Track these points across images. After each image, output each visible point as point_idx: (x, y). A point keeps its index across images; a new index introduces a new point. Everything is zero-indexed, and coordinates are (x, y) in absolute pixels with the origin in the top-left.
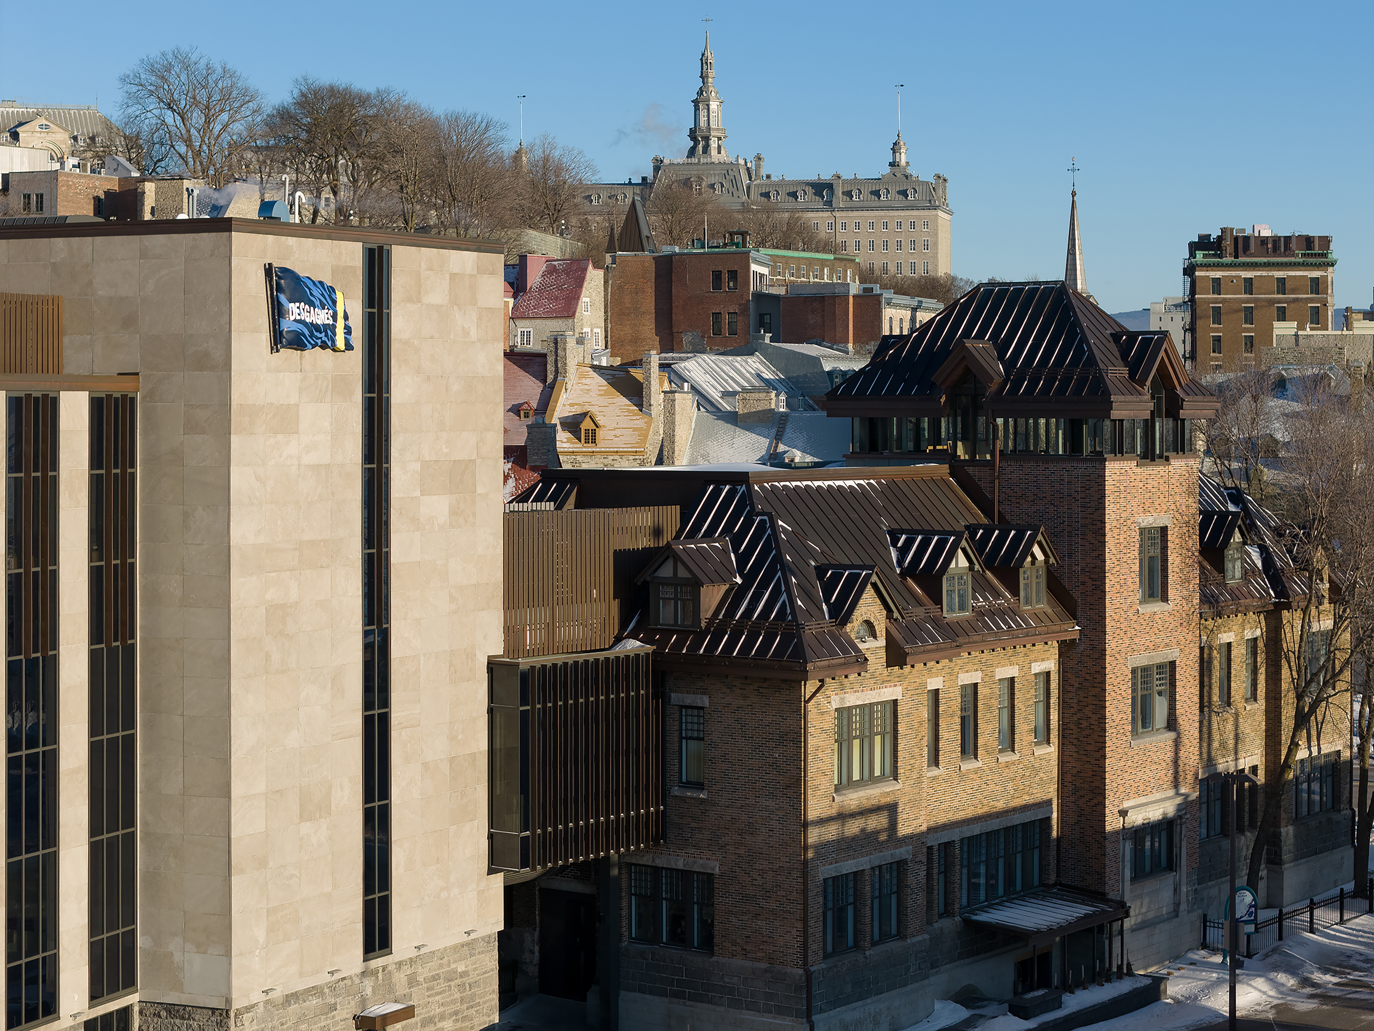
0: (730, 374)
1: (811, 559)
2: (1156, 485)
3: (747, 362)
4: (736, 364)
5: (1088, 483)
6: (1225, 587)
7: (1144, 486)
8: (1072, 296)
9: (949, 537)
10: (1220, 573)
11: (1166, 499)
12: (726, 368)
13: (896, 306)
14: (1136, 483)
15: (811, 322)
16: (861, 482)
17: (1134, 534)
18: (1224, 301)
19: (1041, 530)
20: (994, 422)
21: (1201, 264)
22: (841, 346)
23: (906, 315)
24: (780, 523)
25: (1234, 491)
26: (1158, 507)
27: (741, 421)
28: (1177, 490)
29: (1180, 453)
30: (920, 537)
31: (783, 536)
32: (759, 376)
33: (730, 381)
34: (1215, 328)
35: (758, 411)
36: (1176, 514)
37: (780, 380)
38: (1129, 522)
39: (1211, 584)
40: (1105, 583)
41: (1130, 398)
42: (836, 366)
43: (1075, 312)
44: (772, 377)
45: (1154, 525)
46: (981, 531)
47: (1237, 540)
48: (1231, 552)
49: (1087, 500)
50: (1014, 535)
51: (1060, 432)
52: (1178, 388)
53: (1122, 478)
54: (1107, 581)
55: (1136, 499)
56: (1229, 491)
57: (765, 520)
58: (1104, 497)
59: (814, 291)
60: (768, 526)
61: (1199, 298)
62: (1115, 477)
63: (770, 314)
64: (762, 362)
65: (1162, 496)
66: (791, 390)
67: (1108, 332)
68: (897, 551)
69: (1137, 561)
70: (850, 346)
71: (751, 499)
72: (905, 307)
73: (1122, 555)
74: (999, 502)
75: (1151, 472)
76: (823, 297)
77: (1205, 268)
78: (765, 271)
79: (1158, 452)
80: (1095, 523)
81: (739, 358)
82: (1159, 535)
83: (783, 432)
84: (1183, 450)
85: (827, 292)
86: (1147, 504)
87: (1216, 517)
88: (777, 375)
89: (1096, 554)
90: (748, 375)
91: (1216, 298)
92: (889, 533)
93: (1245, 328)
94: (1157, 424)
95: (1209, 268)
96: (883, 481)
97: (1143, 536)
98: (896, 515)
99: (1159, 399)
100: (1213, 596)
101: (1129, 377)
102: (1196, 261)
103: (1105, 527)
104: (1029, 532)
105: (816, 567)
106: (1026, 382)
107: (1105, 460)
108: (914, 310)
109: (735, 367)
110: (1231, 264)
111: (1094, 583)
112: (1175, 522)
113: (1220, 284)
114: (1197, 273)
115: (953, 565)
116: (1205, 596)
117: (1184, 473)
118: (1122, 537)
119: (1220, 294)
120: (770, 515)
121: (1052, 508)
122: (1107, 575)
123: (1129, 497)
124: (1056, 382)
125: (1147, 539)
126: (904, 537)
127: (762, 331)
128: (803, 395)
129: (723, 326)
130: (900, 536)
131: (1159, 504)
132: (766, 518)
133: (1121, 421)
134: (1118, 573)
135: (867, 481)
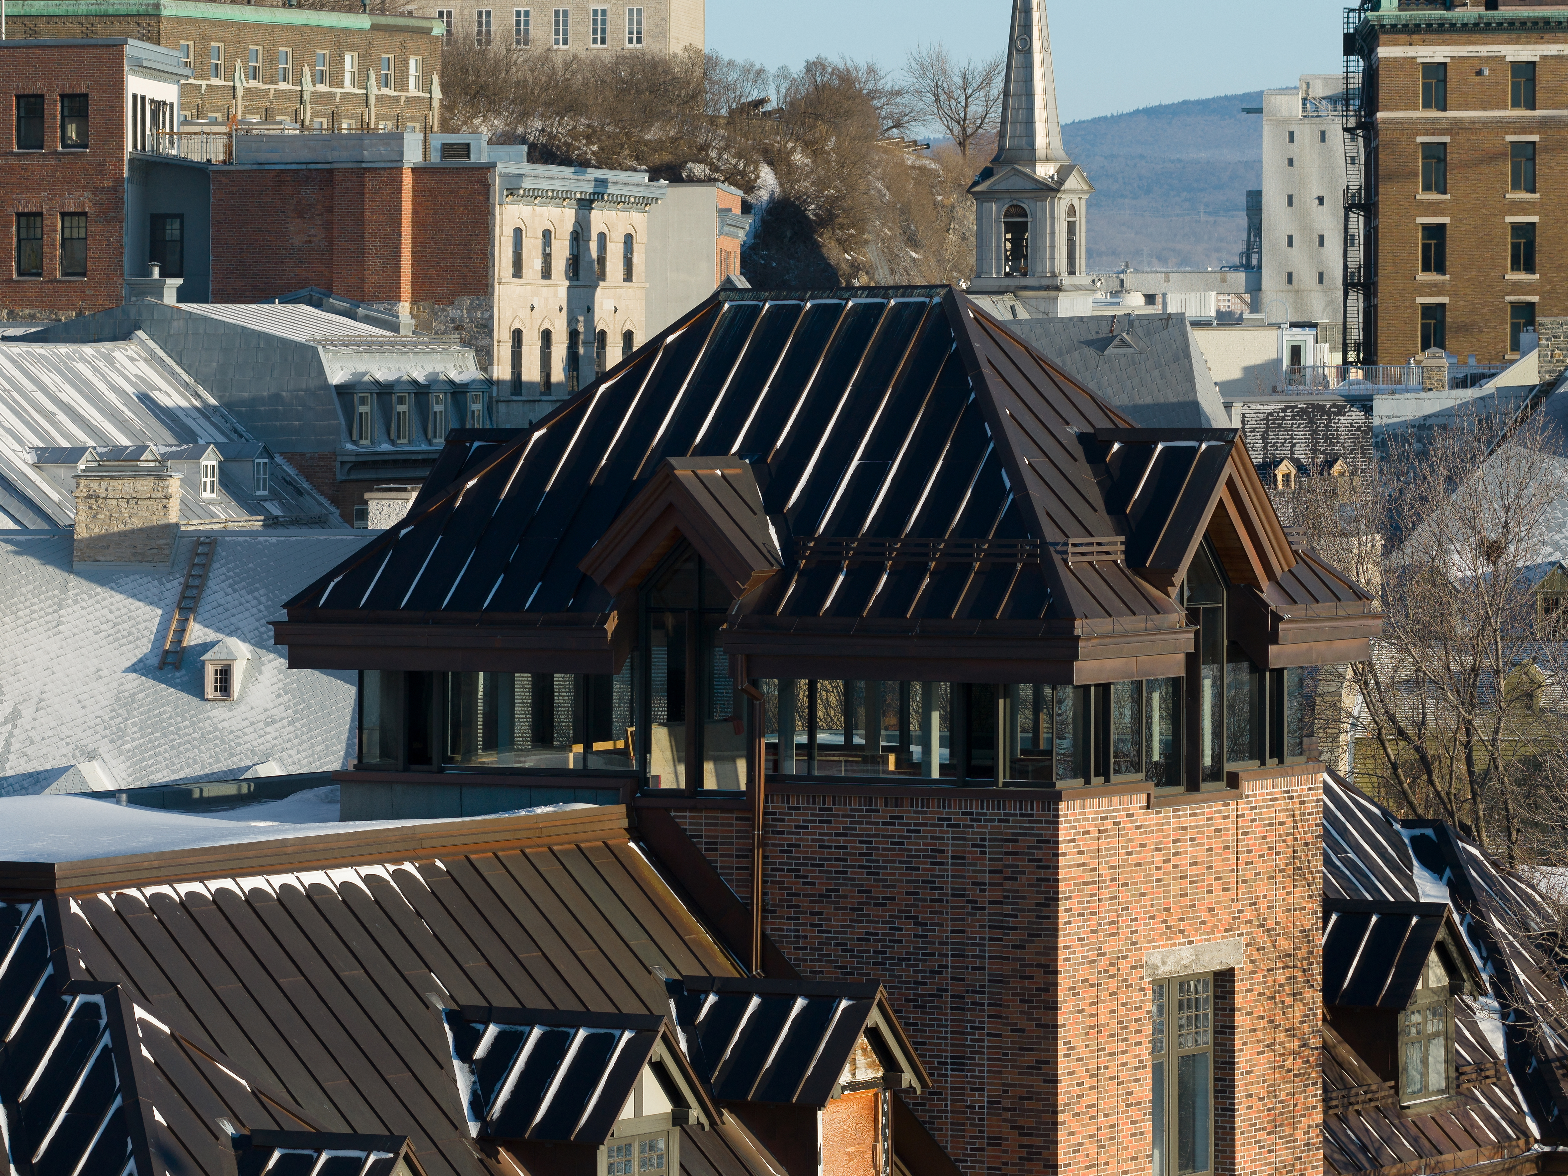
0: (60, 395)
1: (222, 1115)
2: (1200, 853)
3: (110, 360)
4: (81, 367)
5: (1010, 859)
6: (1399, 1117)
7: (1167, 861)
8: (973, 331)
9: (617, 1033)
10: (1385, 1080)
11: (1231, 894)
12: (50, 379)
13: (535, 196)
14: (1147, 855)
15: (297, 241)
16: (378, 870)
17: (1137, 997)
18: (1456, 127)
19: (878, 996)
20: (752, 690)
21: (1394, 26)
22: (378, 310)
23: (561, 221)
24: (139, 1013)
25: (1429, 832)
26: (1206, 916)
27: (82, 559)
28: (1259, 866)
29: (1268, 761)
30: (536, 1033)
31: (145, 1052)
32: (145, 399)
33: (61, 417)
34: (1431, 203)
35: (133, 531)
36: (1258, 933)
37: (205, 412)
38: (1124, 965)
39: (1358, 1113)
40: (1056, 1142)
41: (1127, 622)
42: (361, 368)
43: (980, 379)
44: (183, 403)
45: (1195, 969)
46: (712, 999)
47: (1433, 983)
48: (1416, 1018)
49: (1008, 909)
50: (804, 1010)
51: (935, 716)
52: (1265, 583)
53: (1104, 843)
54: (1062, 1135)
55: (1145, 901)
56: (1417, 832)
57: (96, 1006)
58: (1052, 899)
59: (305, 155)
60: (103, 1022)
61: (1387, 121)
62: (1086, 842)
63: (181, 216)
64: (153, 359)
65: (1217, 886)
66: (235, 437)
67: (1073, 430)
68: (472, 1072)
69: (1147, 1075)
70: (404, 309)
71: (58, 941)
72: (560, 197)
73: (1104, 1060)
74: (764, 910)
75: (1188, 822)
76: (331, 171)
77: (1403, 37)
78: (168, 92)
79: (1207, 761)
80: (1028, 971)
81: (88, 350)
82: (1211, 993)
83: (201, 588)
84: (1278, 753)
85: (340, 157)
86: (1177, 912)
87: (1374, 919)
88: (197, 396)
89: (1029, 1058)
90: (113, 397)
91: (1434, 121)
92: (453, 1017)
93: (1513, 202)
94: (1207, 685)
95: (1416, 37)
96: (438, 863)
97: (1164, 1000)
98: (474, 964)
99: (1212, 614)
100: (1364, 1149)
101: (1128, 561)
102: (1379, 18)
103: (1056, 985)
104: (844, 1004)
105: (238, 1142)
106: (841, 578)
107: (1057, 797)
108: (585, 205)
109: (78, 375)
110: (1476, 25)
111: (1026, 1140)
112: (1255, 955)
113: (1445, 81)
114: (1383, 52)
115: (627, 1111)
116: (1342, 1149)
117: (1282, 816)
118: (1103, 1009)
119: (1444, 109)
120: (110, 991)
121: (909, 929)
122: (1061, 1117)
123: (1124, 895)
124: (922, 579)
125: (1174, 1005)
126: (492, 1031)
127: (156, 271)
128: (268, 453)
129: (46, 249)
130: (480, 1027)
131: (1211, 910)
132: (98, 999)
133: (1104, 689)
134: (1093, 1111)
135: (391, 868)
